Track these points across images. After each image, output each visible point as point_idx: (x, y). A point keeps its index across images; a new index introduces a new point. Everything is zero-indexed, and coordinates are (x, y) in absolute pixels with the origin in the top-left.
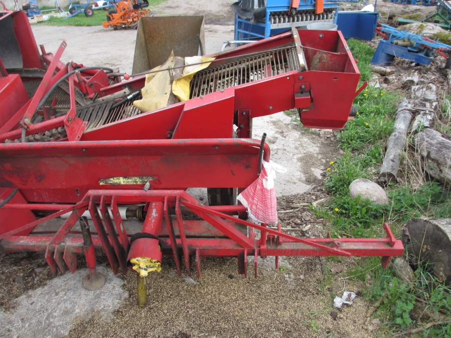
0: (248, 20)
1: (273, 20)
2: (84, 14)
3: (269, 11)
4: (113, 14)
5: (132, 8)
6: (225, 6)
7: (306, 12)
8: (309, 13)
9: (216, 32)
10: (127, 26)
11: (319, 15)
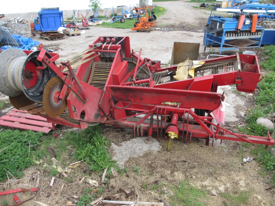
0: (213, 34)
1: (226, 35)
2: (120, 21)
3: (225, 31)
4: (138, 24)
5: (148, 21)
6: (197, 20)
7: (246, 31)
8: (247, 32)
9: (192, 36)
10: (144, 30)
11: (253, 33)
